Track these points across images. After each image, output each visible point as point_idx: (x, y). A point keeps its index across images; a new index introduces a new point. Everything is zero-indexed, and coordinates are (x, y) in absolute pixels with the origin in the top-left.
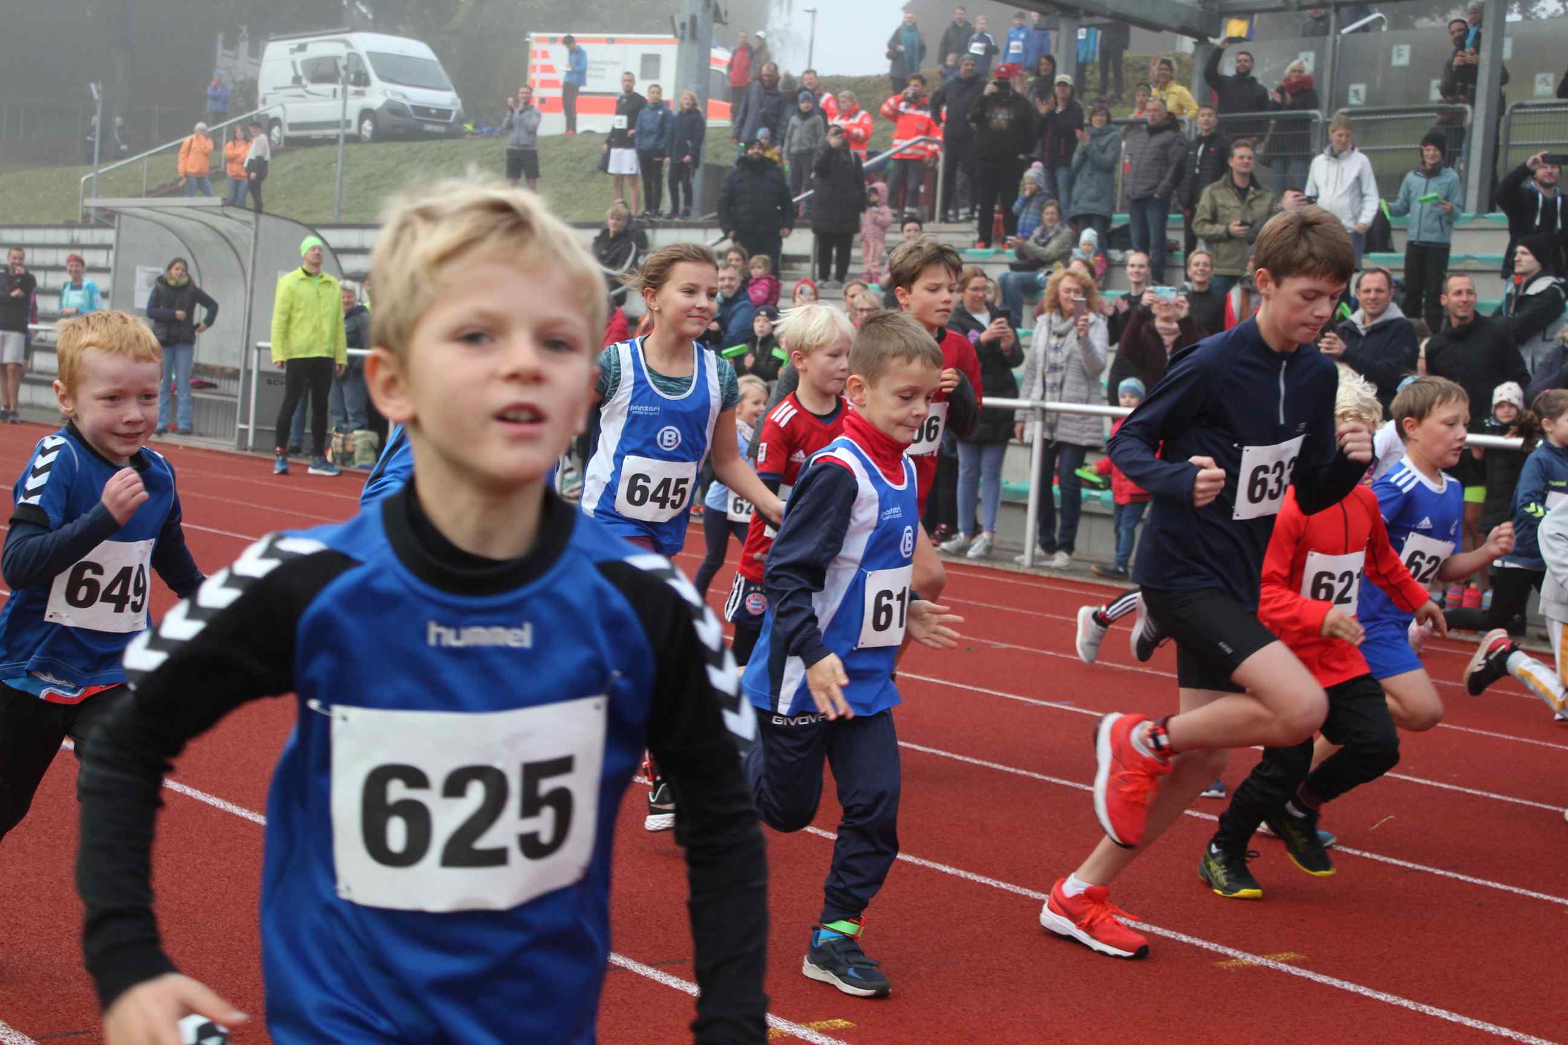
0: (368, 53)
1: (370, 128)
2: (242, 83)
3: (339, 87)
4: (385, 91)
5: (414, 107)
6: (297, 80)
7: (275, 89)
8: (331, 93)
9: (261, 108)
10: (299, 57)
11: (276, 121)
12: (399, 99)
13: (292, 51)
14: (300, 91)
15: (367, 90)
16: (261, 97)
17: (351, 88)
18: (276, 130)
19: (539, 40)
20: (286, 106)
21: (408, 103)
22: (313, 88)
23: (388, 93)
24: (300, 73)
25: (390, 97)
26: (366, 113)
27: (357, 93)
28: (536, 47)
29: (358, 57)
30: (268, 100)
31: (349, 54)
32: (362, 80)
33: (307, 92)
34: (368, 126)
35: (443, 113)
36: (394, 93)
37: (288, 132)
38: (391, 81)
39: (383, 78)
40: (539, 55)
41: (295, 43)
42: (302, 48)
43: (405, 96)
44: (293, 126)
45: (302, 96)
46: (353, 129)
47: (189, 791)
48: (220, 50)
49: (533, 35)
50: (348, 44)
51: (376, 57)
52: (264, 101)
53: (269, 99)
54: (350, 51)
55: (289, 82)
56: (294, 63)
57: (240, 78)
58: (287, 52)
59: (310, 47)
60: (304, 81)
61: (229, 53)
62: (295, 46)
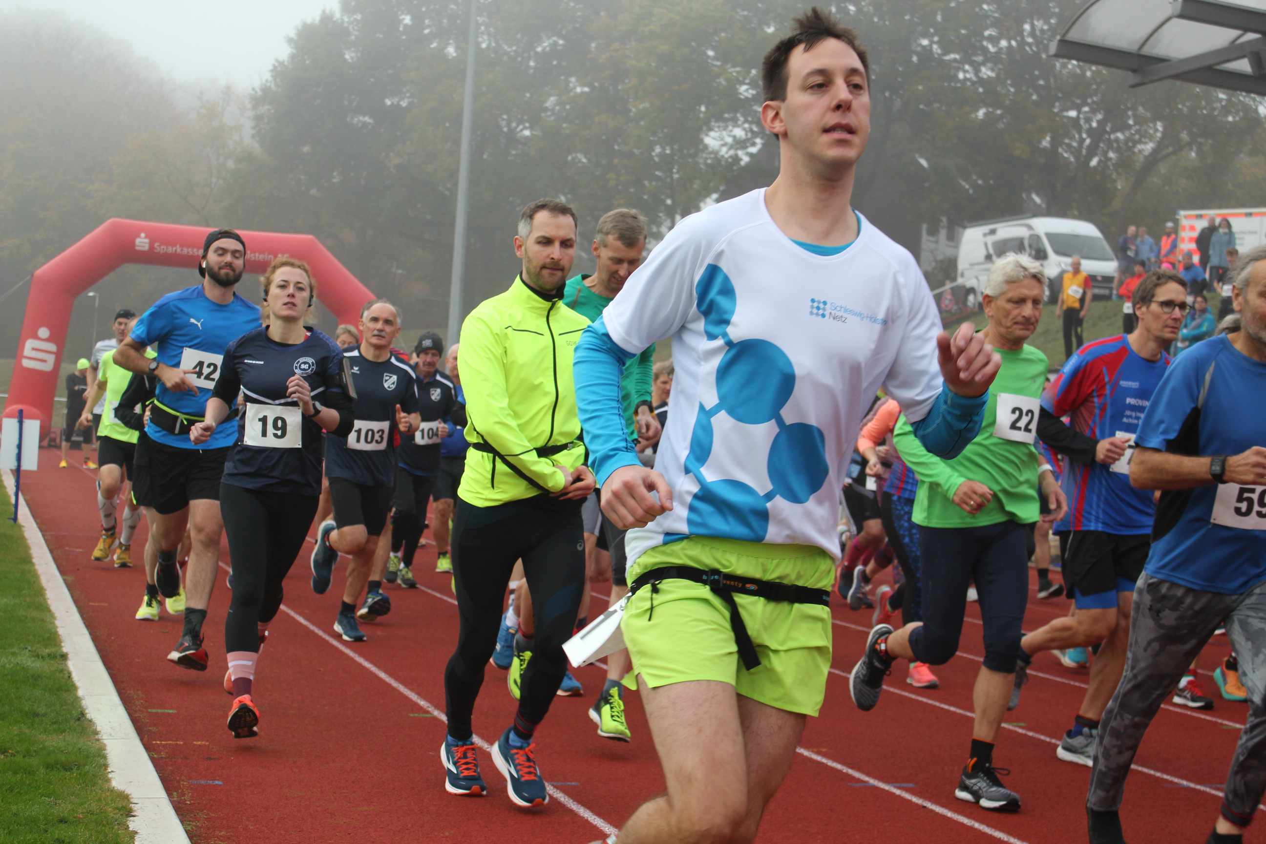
0: (1046, 234)
2: (942, 262)
4: (1060, 264)
6: (988, 257)
7: (971, 265)
9: (960, 281)
10: (991, 239)
11: (972, 290)
13: (985, 235)
16: (959, 272)
18: (971, 298)
19: (1186, 217)
24: (991, 251)
28: (1185, 222)
29: (1037, 238)
30: (965, 274)
31: (1031, 236)
32: (1041, 255)
35: (1107, 279)
38: (1063, 254)
39: (1058, 252)
40: (1187, 228)
41: (986, 228)
42: (993, 232)
47: (977, 825)
48: (925, 236)
49: (1182, 213)
50: (1030, 227)
51: (1051, 236)
52: (962, 275)
53: (967, 273)
54: (1032, 232)
55: (982, 259)
56: (986, 245)
57: (940, 257)
58: (981, 236)
59: (999, 231)
61: (931, 238)
62: (988, 231)
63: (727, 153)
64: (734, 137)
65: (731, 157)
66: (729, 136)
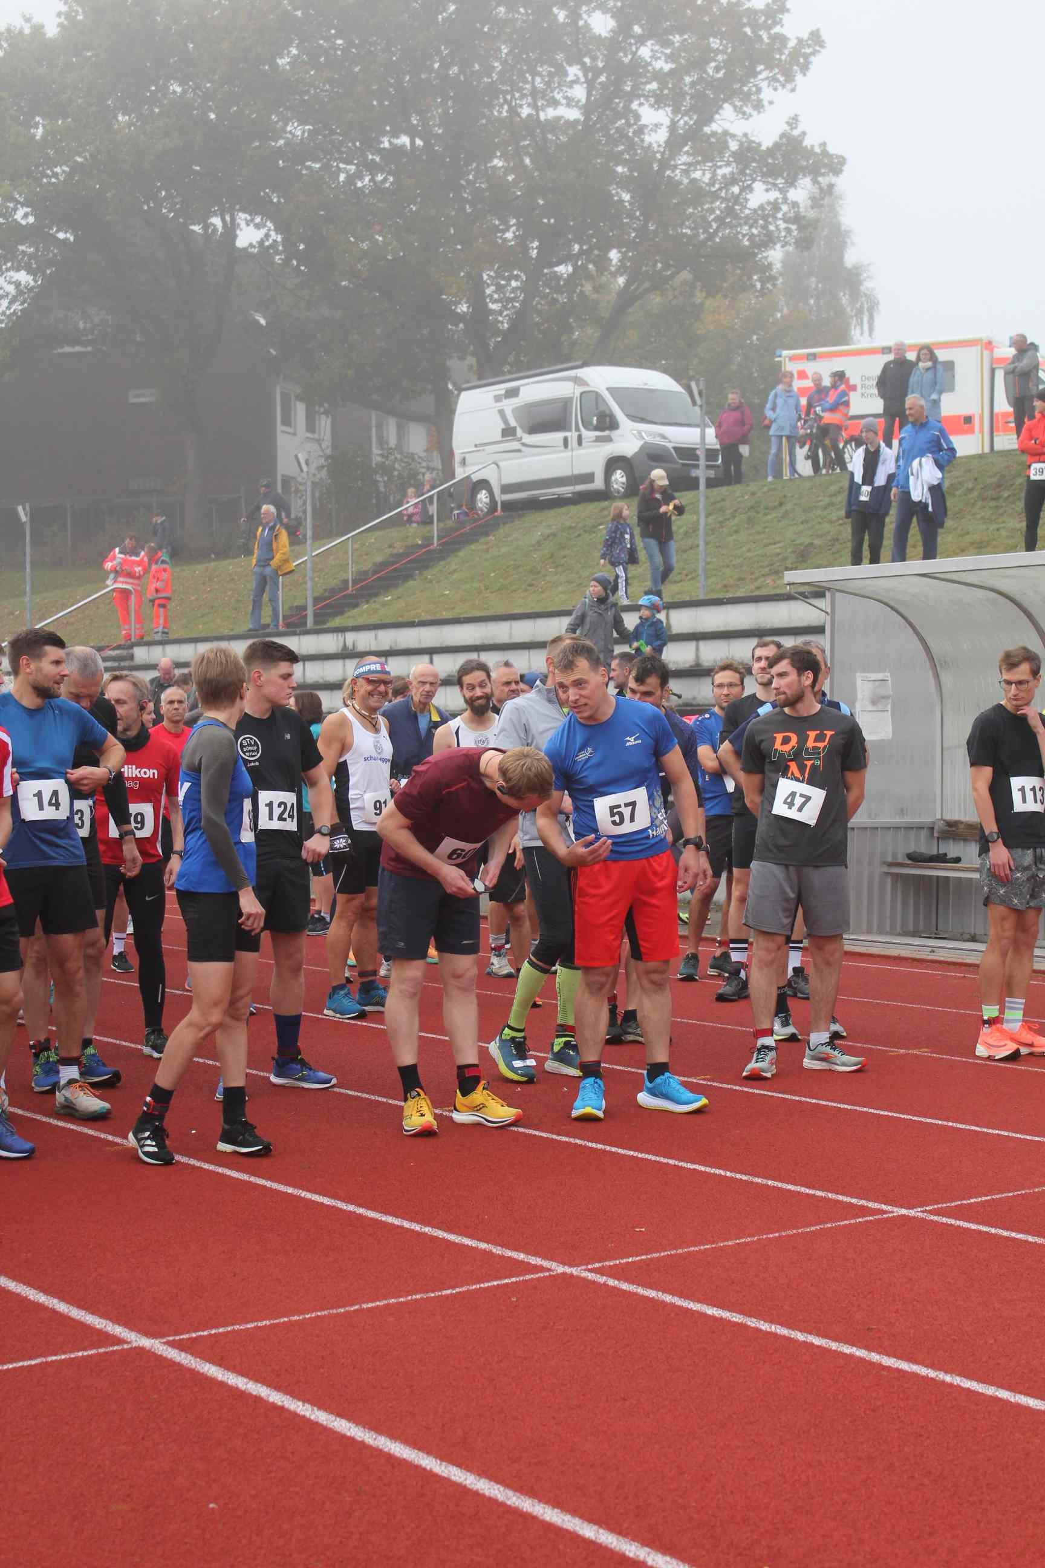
0: (608, 389)
1: (624, 480)
3: (572, 435)
4: (639, 433)
5: (674, 448)
6: (508, 432)
7: (476, 446)
8: (561, 443)
9: (460, 473)
10: (509, 405)
11: (484, 484)
12: (658, 441)
13: (498, 399)
14: (515, 445)
15: (614, 434)
16: (457, 458)
17: (589, 435)
18: (483, 497)
19: (792, 359)
20: (501, 464)
21: (670, 445)
22: (529, 439)
23: (643, 434)
24: (513, 423)
25: (648, 439)
26: (614, 463)
27: (598, 439)
29: (597, 396)
30: (468, 461)
31: (581, 394)
32: (607, 423)
33: (524, 445)
34: (619, 478)
36: (649, 434)
37: (500, 497)
38: (643, 420)
39: (635, 418)
41: (500, 389)
42: (513, 393)
43: (664, 437)
44: (506, 489)
45: (519, 451)
46: (599, 484)
49: (785, 353)
50: (578, 381)
51: (618, 393)
52: (463, 462)
53: (471, 458)
54: (587, 389)
55: (498, 436)
56: (502, 413)
58: (492, 400)
59: (522, 390)
60: (519, 432)
62: (503, 392)
63: (8, 308)
64: (17, 284)
65: (15, 313)
66: (10, 283)
